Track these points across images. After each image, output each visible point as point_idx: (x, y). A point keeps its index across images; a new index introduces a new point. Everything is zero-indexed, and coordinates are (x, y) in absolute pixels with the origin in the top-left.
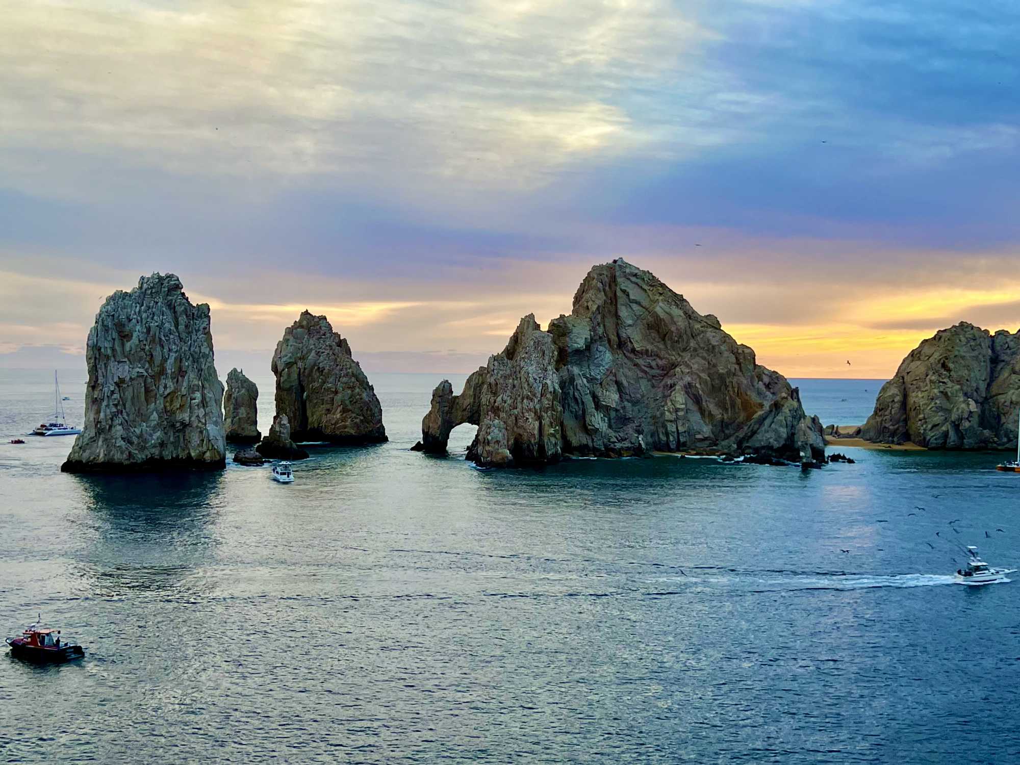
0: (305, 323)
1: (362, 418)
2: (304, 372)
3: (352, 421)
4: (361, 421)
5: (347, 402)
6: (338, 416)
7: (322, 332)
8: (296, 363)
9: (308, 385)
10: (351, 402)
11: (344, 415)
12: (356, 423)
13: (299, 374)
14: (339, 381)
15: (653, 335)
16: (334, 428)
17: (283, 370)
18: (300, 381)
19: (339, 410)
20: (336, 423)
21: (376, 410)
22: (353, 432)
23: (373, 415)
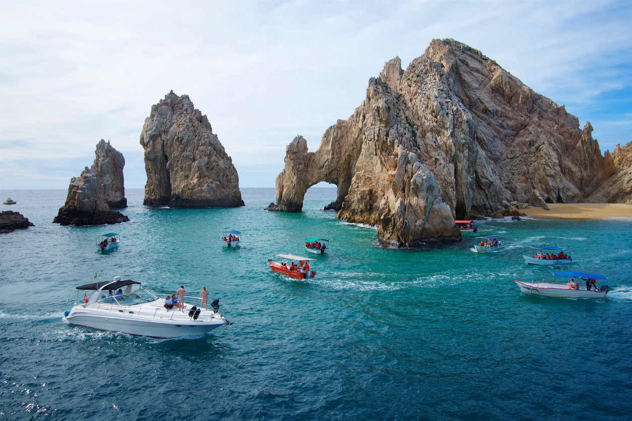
0: (169, 101)
1: (218, 183)
2: (167, 144)
3: (208, 186)
4: (217, 186)
5: (204, 169)
6: (195, 181)
7: (184, 108)
8: (161, 136)
9: (170, 155)
10: (207, 168)
11: (201, 180)
12: (212, 188)
13: (163, 146)
14: (197, 150)
15: (499, 98)
16: (191, 193)
17: (149, 142)
18: (164, 152)
19: (196, 176)
20: (193, 188)
21: (233, 177)
22: (208, 196)
23: (229, 181)
